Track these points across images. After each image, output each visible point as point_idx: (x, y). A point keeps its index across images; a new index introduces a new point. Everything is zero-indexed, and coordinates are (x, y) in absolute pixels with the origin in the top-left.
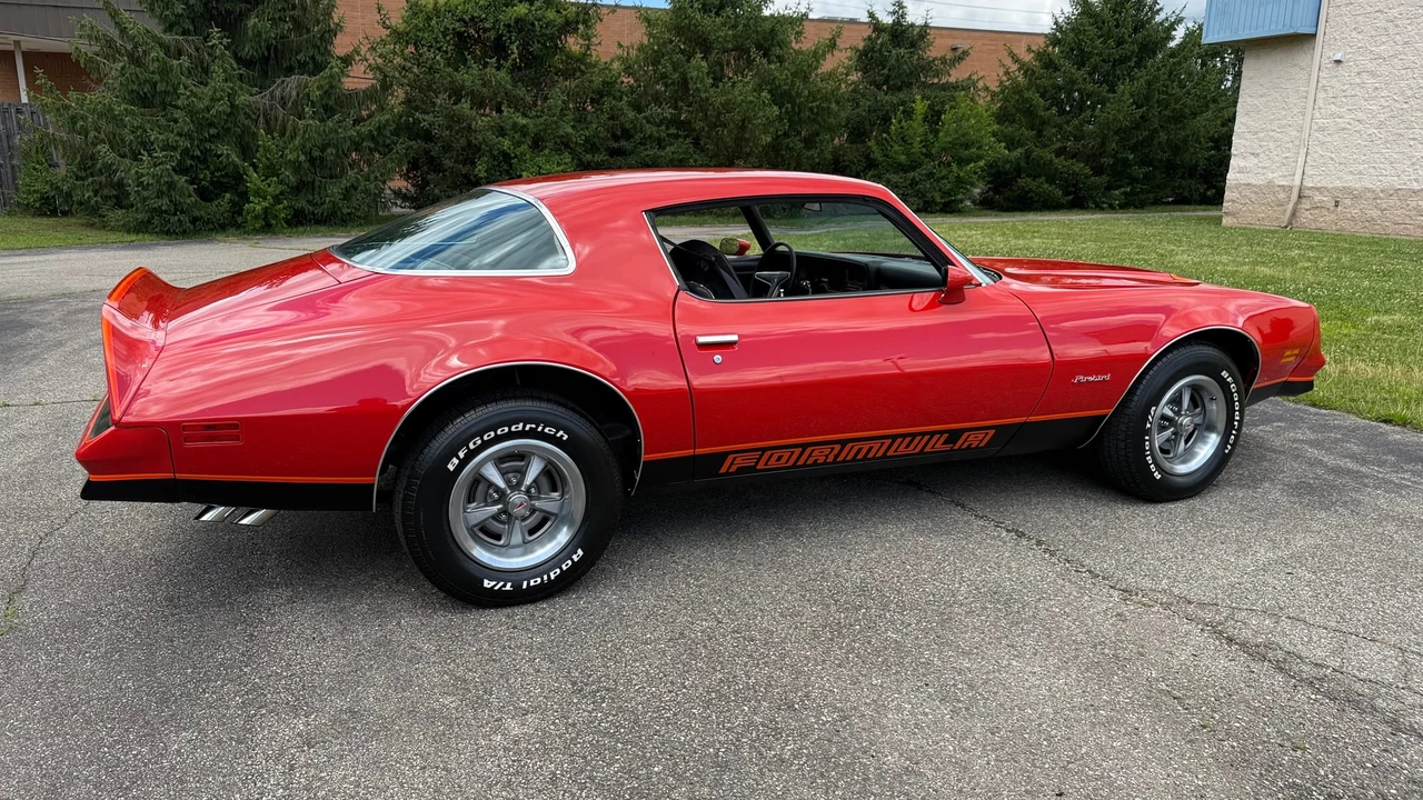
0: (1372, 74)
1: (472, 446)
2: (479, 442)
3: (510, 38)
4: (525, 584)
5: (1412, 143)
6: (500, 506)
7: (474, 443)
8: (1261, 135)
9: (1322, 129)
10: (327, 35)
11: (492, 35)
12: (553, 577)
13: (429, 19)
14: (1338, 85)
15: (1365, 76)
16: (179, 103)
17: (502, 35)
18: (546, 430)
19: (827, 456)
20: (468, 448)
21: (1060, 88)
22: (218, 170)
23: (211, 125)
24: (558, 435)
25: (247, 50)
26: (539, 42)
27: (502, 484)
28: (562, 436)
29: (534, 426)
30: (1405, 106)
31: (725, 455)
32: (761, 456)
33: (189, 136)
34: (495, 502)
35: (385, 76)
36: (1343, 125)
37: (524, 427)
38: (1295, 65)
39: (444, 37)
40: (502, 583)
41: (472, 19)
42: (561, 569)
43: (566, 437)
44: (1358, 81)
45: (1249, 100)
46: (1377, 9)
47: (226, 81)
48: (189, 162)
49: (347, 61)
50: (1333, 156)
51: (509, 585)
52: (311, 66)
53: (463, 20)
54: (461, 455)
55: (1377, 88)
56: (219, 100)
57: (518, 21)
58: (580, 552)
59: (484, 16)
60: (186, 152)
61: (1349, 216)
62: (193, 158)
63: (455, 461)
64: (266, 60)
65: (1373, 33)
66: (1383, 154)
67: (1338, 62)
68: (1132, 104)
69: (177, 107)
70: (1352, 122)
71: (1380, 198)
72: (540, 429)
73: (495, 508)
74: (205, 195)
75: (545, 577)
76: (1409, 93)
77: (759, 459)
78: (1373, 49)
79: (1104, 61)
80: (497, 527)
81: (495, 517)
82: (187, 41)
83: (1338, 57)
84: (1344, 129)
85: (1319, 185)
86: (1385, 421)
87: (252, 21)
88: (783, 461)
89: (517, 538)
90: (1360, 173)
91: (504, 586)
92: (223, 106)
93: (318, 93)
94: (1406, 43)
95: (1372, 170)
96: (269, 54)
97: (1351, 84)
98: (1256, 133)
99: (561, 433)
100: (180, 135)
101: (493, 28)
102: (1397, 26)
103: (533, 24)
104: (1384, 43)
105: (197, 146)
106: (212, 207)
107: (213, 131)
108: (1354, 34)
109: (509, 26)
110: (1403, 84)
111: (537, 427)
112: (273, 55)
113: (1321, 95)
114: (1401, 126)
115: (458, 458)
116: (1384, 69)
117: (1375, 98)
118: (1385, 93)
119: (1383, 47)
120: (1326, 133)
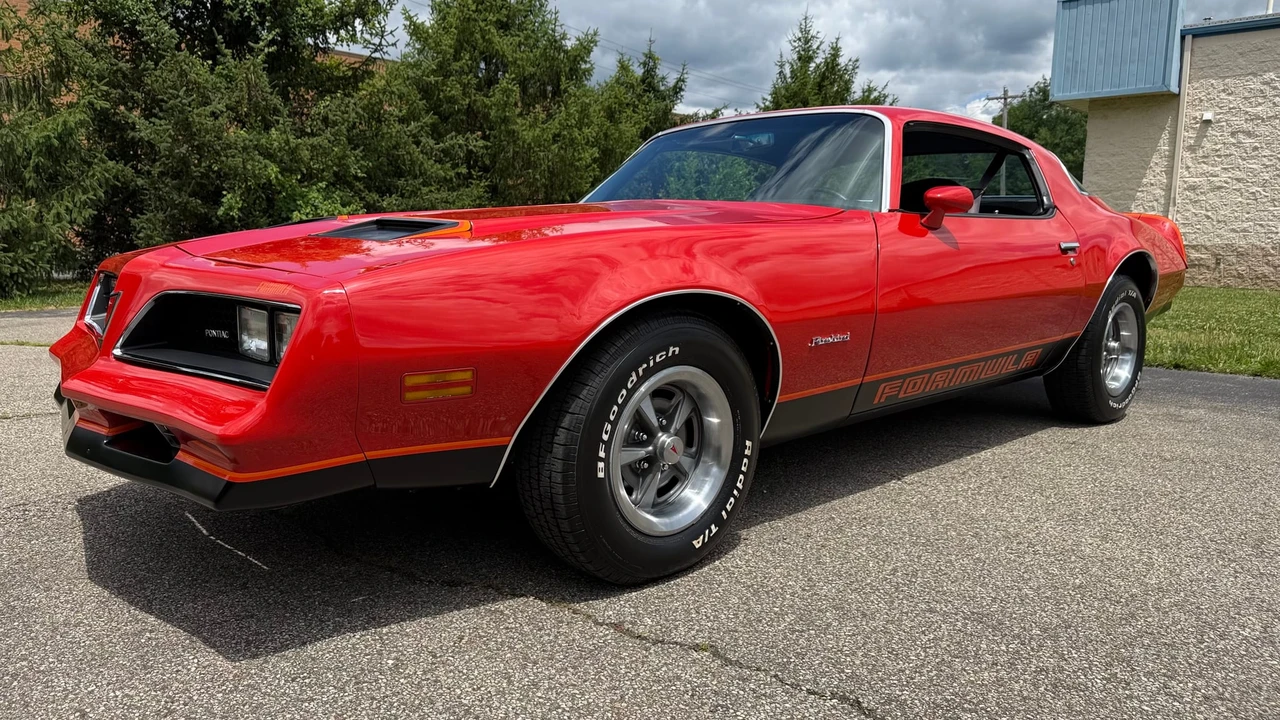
0: (1249, 134)
9: (1195, 188)
14: (1208, 145)
15: (1241, 136)
36: (1219, 184)
38: (1152, 125)
44: (1233, 140)
45: (1095, 159)
46: (1250, 71)
50: (1209, 214)
55: (1256, 148)
61: (1235, 273)
65: (1247, 95)
67: (1210, 121)
70: (1229, 180)
71: (1272, 255)
78: (1250, 109)
83: (1209, 116)
84: (1222, 187)
85: (1195, 243)
90: (1244, 230)
95: (1258, 228)
97: (1224, 143)
98: (1110, 192)
102: (1275, 88)
104: (1260, 104)
108: (1223, 95)
113: (1189, 154)
116: (1262, 129)
117: (1253, 157)
118: (1267, 152)
119: (1260, 108)
120: (1198, 192)
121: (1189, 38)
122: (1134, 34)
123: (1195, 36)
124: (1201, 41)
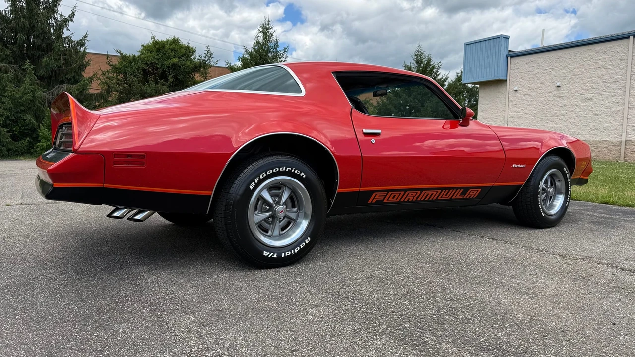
0: (530, 95)
1: (261, 177)
2: (265, 175)
3: (169, 72)
4: (283, 254)
5: (548, 122)
6: (271, 213)
7: (263, 176)
8: (488, 120)
9: (512, 117)
10: (82, 67)
11: (160, 71)
12: (296, 252)
13: (131, 63)
14: (517, 100)
15: (527, 96)
16: (6, 94)
17: (165, 71)
18: (296, 172)
19: (414, 197)
20: (260, 178)
21: (401, 105)
22: (23, 126)
23: (22, 105)
24: (301, 175)
25: (41, 72)
26: (182, 75)
27: (271, 201)
28: (303, 175)
29: (290, 169)
30: (543, 107)
31: (372, 192)
32: (387, 194)
33: (10, 110)
34: (267, 211)
35: (109, 87)
36: (520, 115)
37: (286, 169)
38: (499, 92)
39: (138, 71)
40: (272, 254)
41: (152, 63)
42: (300, 247)
43: (304, 176)
44: (524, 98)
45: (482, 105)
46: (529, 70)
47: (31, 85)
48: (8, 122)
49: (91, 79)
51: (276, 255)
52: (73, 80)
53: (147, 64)
54: (256, 181)
55: (532, 101)
56: (27, 94)
57: (173, 65)
58: (309, 239)
59: (157, 62)
60: (7, 117)
62: (11, 120)
63: (253, 184)
64: (50, 77)
65: (528, 80)
66: (537, 126)
67: (516, 91)
68: (431, 111)
69: (5, 96)
70: (524, 114)
72: (293, 171)
73: (267, 214)
74: (15, 138)
75: (293, 251)
76: (545, 102)
77: (386, 196)
78: (529, 86)
79: (418, 94)
80: (266, 225)
81: (266, 220)
82: (10, 67)
83: (516, 89)
84: (521, 117)
86: (605, 203)
87: (45, 59)
88: (396, 198)
89: (277, 232)
91: (273, 255)
92: (29, 97)
93: (77, 92)
94: (541, 83)
96: (52, 75)
97: (522, 99)
98: (486, 119)
99: (302, 173)
100: (5, 109)
101: (161, 68)
102: (537, 77)
103: (180, 67)
104: (533, 83)
105: (13, 115)
106: (19, 144)
107: (22, 108)
108: (521, 80)
109: (168, 67)
110: (542, 99)
111: (292, 170)
112: (53, 75)
113: (511, 104)
114: (543, 115)
115: (255, 183)
116: (534, 93)
117: (531, 104)
118: (535, 103)
119: (533, 85)
120: (514, 118)
121: (509, 58)
122: (488, 58)
123: (511, 57)
124: (513, 59)
